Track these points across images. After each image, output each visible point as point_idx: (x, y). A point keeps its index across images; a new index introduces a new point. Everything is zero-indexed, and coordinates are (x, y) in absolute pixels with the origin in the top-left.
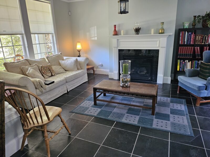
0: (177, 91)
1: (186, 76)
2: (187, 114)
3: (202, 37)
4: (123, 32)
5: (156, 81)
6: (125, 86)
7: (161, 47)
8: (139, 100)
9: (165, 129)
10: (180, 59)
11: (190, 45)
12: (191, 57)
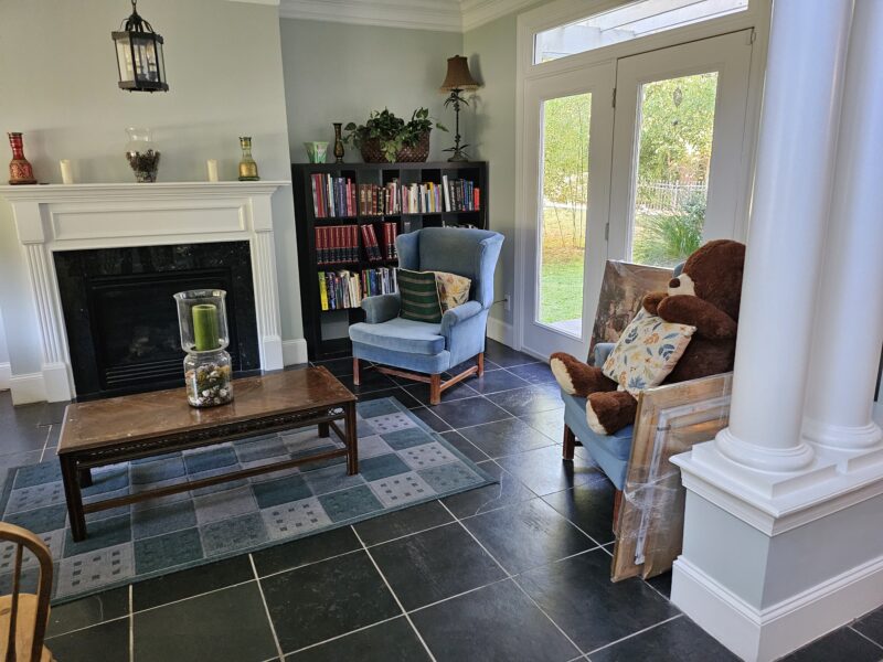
0: (352, 379)
1: (370, 323)
2: (432, 434)
3: (375, 194)
4: (70, 168)
5: (258, 365)
6: (217, 401)
7: (258, 232)
8: (264, 447)
9: (421, 496)
10: (327, 269)
11: (348, 221)
12: (356, 260)
